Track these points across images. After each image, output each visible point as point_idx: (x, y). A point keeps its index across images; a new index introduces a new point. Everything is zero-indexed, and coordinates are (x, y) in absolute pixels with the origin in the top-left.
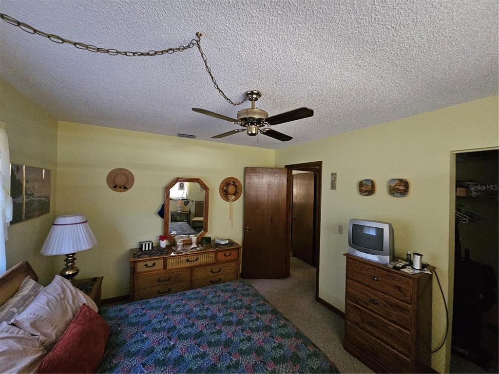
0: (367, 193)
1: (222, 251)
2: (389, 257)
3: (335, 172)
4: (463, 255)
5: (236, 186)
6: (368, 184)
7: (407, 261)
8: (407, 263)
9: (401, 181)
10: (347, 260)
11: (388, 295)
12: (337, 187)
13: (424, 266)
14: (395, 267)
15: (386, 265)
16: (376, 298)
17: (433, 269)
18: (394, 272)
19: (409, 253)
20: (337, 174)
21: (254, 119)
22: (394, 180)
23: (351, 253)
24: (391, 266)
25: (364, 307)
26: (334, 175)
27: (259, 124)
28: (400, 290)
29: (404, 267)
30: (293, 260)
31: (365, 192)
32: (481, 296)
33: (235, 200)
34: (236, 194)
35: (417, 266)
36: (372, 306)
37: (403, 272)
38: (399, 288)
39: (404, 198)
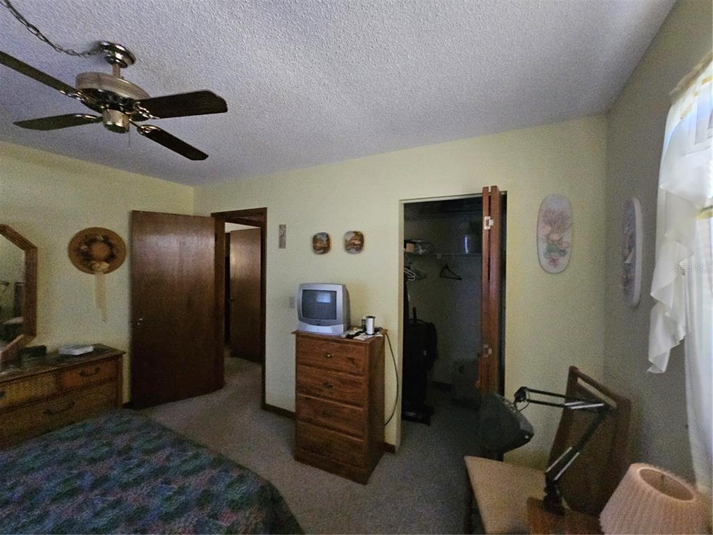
0: (321, 251)
1: (75, 367)
2: (342, 325)
3: (283, 224)
4: (411, 316)
5: (111, 246)
6: (323, 239)
7: (362, 328)
8: (362, 330)
9: (356, 233)
10: (297, 340)
11: (342, 371)
12: (287, 245)
13: (376, 330)
14: (349, 337)
15: (340, 337)
16: (329, 380)
17: (385, 332)
18: (347, 343)
19: (364, 318)
20: (287, 226)
21: (116, 97)
22: (349, 233)
23: (301, 329)
24: (344, 336)
25: (318, 396)
26: (282, 227)
27: (130, 111)
28: (353, 363)
29: (357, 334)
30: (229, 361)
31: (320, 249)
32: (425, 353)
33: (110, 270)
34: (113, 259)
35: (370, 331)
36: (326, 392)
37: (356, 339)
38: (352, 360)
39: (360, 254)
